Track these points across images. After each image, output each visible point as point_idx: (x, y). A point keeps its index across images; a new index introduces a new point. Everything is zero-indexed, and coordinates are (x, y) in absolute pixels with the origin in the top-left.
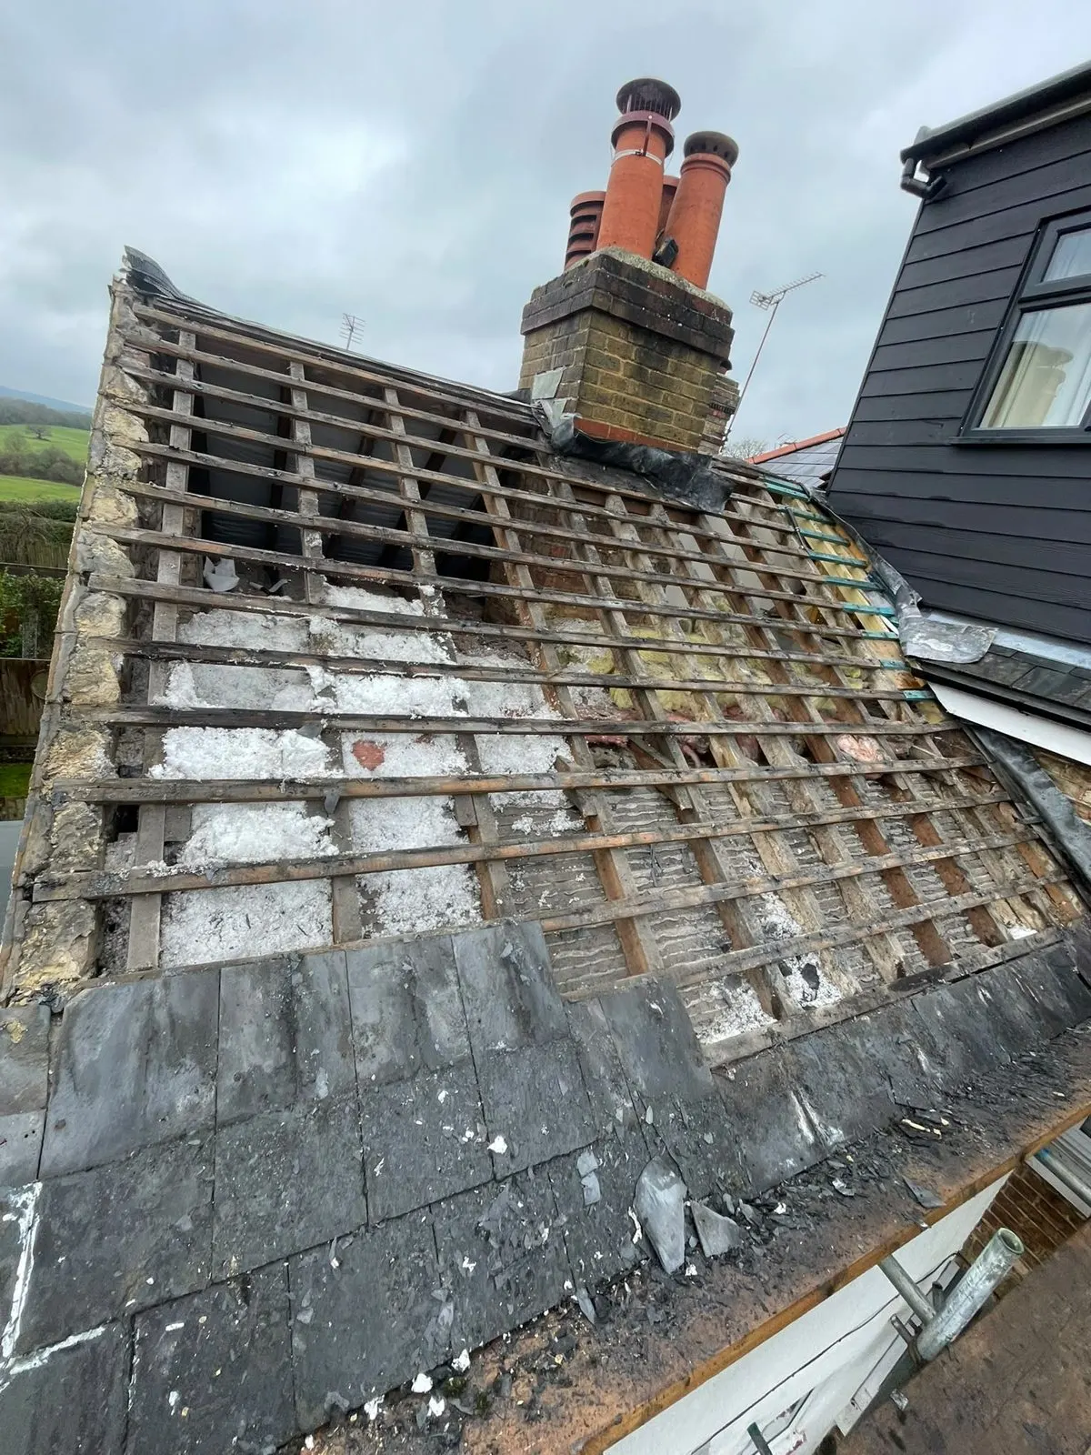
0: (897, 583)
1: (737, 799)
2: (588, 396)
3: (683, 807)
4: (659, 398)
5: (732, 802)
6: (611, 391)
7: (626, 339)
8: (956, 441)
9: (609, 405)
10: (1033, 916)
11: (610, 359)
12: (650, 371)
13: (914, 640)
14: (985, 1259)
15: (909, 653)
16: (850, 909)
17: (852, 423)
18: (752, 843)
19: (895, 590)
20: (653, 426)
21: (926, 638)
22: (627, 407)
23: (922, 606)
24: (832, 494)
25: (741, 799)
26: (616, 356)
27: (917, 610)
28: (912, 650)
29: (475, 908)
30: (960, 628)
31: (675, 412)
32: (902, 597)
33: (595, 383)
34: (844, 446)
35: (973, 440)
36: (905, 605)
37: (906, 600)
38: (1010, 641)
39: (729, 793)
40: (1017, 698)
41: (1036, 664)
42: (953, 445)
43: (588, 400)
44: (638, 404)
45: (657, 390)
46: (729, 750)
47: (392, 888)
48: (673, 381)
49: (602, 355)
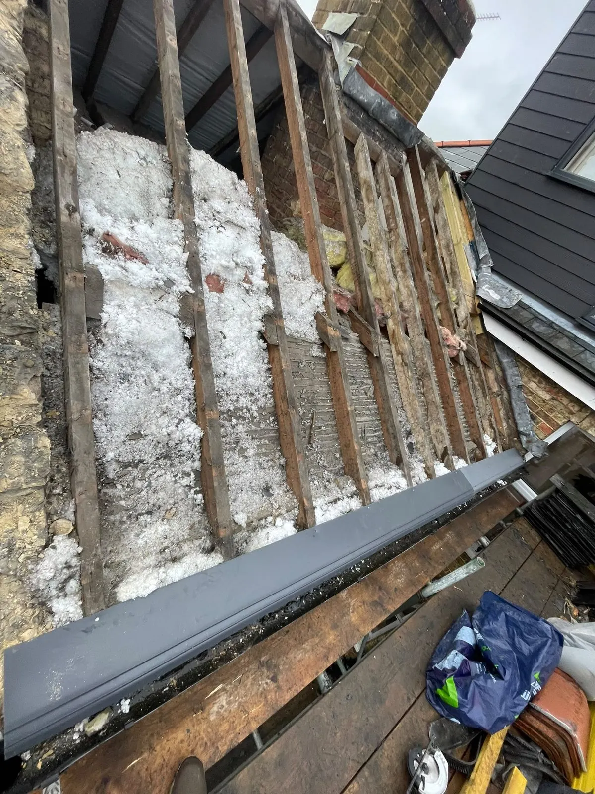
0: (484, 252)
1: (394, 355)
2: (371, 49)
3: (375, 355)
4: (411, 72)
5: (392, 357)
6: (386, 52)
7: (409, 8)
8: (549, 174)
9: (381, 63)
10: (491, 432)
11: (394, 21)
12: (414, 45)
13: (484, 288)
14: (467, 567)
15: (479, 294)
16: (430, 419)
17: (497, 139)
18: (397, 380)
19: (481, 256)
20: (400, 94)
21: (490, 289)
22: (392, 72)
23: (493, 270)
24: (468, 186)
25: (397, 356)
26: (398, 21)
27: (490, 270)
28: (480, 293)
29: (270, 393)
30: (507, 288)
31: (416, 88)
32: (484, 261)
33: (379, 40)
34: (487, 155)
35: (557, 176)
36: (485, 266)
37: (486, 263)
38: (528, 300)
39: (391, 352)
40: (524, 331)
41: (537, 317)
42: (547, 176)
43: (370, 53)
44: (396, 71)
45: (412, 64)
46: (398, 328)
47: (226, 376)
48: (424, 61)
49: (391, 15)
